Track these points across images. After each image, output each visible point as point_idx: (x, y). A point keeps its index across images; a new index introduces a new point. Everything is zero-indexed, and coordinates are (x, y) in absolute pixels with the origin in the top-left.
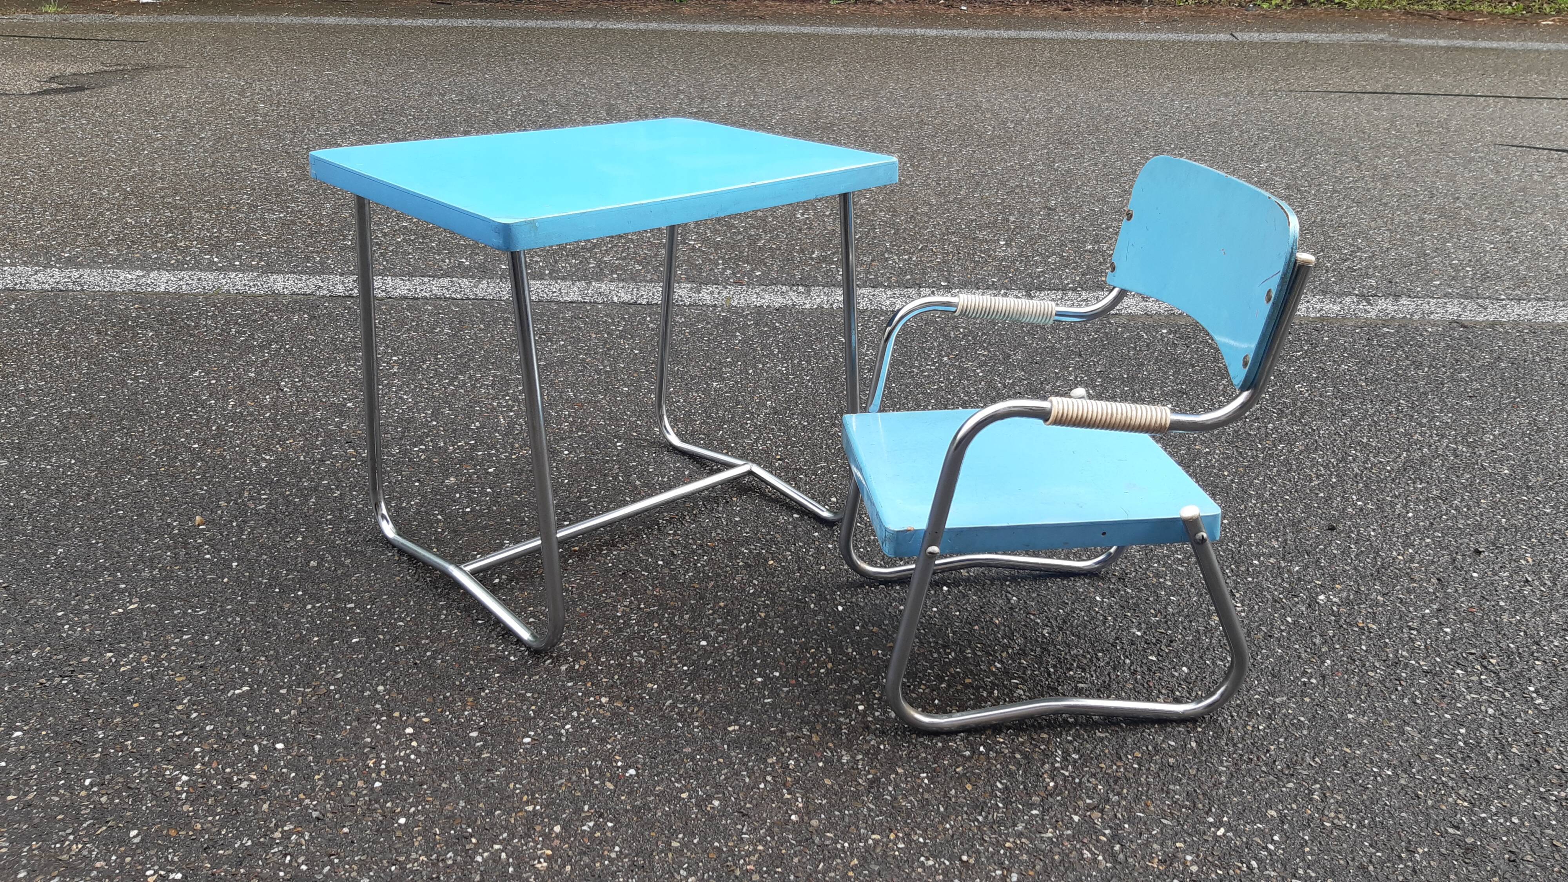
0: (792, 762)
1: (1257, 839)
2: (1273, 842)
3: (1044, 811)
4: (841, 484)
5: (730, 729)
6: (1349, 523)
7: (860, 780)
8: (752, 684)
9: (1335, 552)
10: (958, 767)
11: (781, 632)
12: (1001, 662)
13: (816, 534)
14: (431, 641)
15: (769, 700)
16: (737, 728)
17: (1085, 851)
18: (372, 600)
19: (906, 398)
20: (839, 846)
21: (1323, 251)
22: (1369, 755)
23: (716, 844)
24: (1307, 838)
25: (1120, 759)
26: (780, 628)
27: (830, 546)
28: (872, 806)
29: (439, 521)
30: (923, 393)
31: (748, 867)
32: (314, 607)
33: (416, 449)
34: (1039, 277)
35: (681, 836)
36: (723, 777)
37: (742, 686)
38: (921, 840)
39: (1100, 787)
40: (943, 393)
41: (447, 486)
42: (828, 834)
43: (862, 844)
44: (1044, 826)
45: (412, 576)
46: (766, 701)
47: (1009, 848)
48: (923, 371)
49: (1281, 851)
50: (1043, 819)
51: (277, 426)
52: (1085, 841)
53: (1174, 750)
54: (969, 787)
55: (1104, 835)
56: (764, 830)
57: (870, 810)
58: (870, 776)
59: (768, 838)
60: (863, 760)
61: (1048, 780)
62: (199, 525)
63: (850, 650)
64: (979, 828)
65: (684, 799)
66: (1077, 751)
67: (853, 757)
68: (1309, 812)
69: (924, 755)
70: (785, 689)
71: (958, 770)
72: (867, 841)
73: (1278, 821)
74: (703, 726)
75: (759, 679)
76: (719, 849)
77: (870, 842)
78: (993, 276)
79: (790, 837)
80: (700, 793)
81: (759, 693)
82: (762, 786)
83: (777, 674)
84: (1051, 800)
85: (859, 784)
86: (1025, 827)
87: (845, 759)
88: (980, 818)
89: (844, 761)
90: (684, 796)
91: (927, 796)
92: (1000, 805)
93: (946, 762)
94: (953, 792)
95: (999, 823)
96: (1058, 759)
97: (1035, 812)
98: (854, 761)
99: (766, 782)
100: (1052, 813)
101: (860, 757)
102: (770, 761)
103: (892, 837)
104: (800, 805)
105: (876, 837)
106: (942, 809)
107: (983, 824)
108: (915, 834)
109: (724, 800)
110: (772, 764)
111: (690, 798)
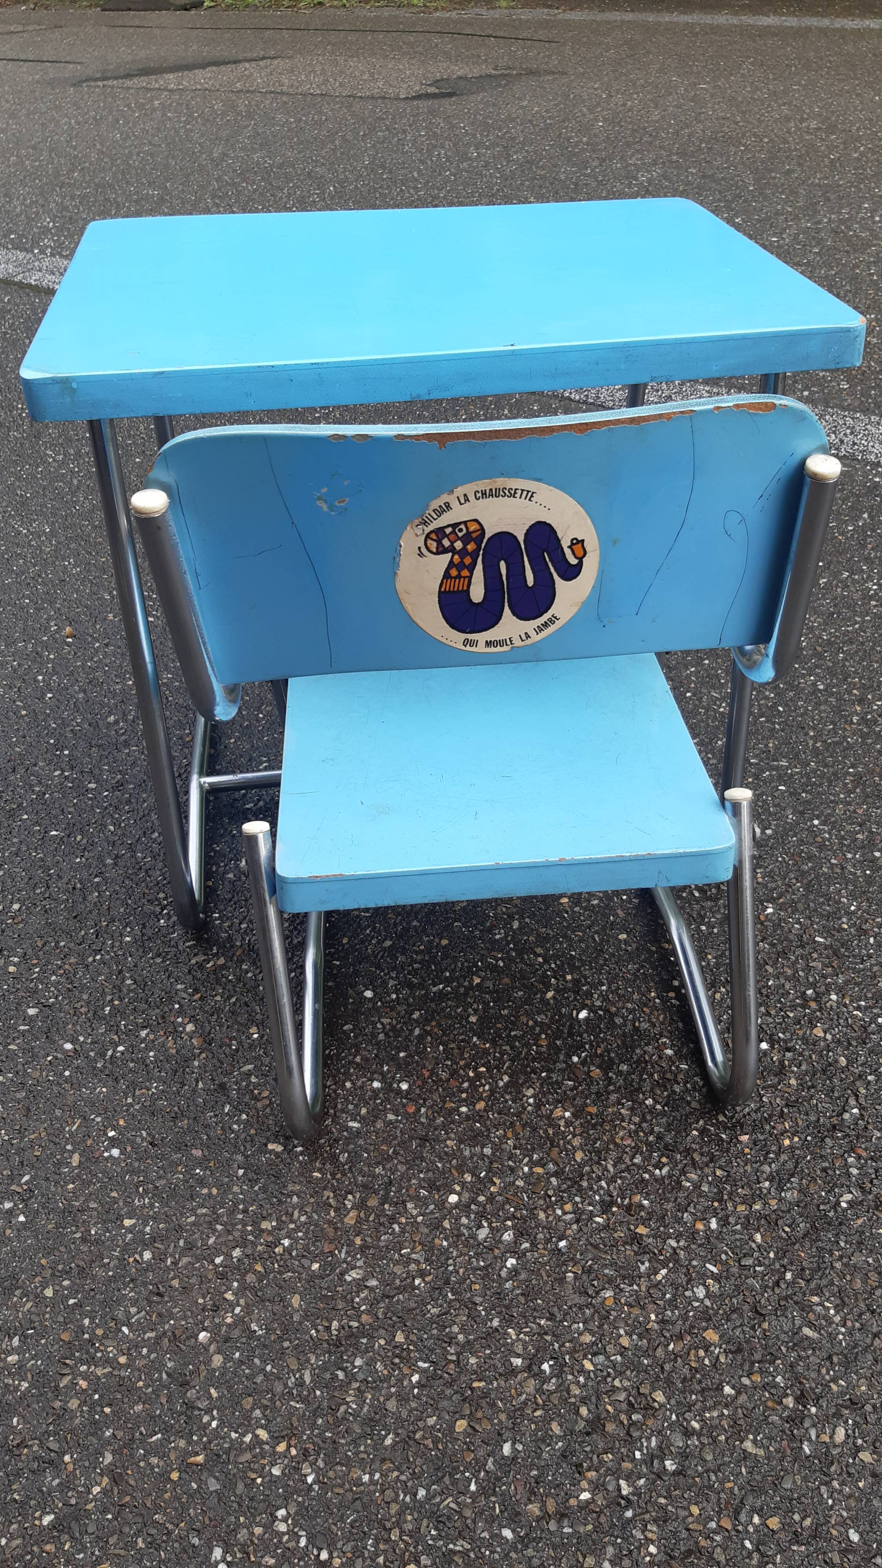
0: (286, 1242)
3: (523, 1541)
7: (335, 1324)
10: (480, 1380)
12: (724, 1222)
16: (280, 1148)
20: (206, 1419)
23: (87, 1322)
25: (737, 1513)
28: (307, 1378)
31: (81, 1382)
36: (192, 1219)
38: (310, 1479)
39: (652, 1549)
42: (212, 1391)
43: (234, 1435)
53: (843, 1552)
54: (462, 1425)
56: (152, 1335)
57: (300, 1384)
58: (355, 1324)
59: (145, 1351)
60: (373, 1290)
61: (584, 1484)
63: (530, 1092)
65: (123, 1227)
66: (684, 1455)
67: (365, 1279)
69: (455, 1329)
70: (391, 1117)
71: (476, 1384)
75: (376, 1084)
76: (82, 1330)
77: (248, 1438)
79: (170, 1365)
80: (148, 1229)
81: (356, 1106)
82: (218, 1260)
83: (404, 1086)
84: (553, 1526)
85: (328, 1329)
86: (464, 1554)
87: (354, 1275)
88: (422, 1493)
89: (348, 1278)
90: (127, 1222)
91: (392, 1405)
92: (473, 1487)
93: (473, 1360)
94: (431, 1421)
95: (439, 1520)
96: (638, 1455)
97: (507, 1533)
98: (360, 1285)
99: (229, 1256)
100: (530, 1552)
101: (373, 1283)
102: (265, 1225)
103: (281, 1447)
104: (229, 1320)
105: (263, 1434)
106: (388, 1441)
107: (417, 1506)
108: (313, 1464)
109: (159, 1257)
110: (263, 1231)
111: (130, 1230)
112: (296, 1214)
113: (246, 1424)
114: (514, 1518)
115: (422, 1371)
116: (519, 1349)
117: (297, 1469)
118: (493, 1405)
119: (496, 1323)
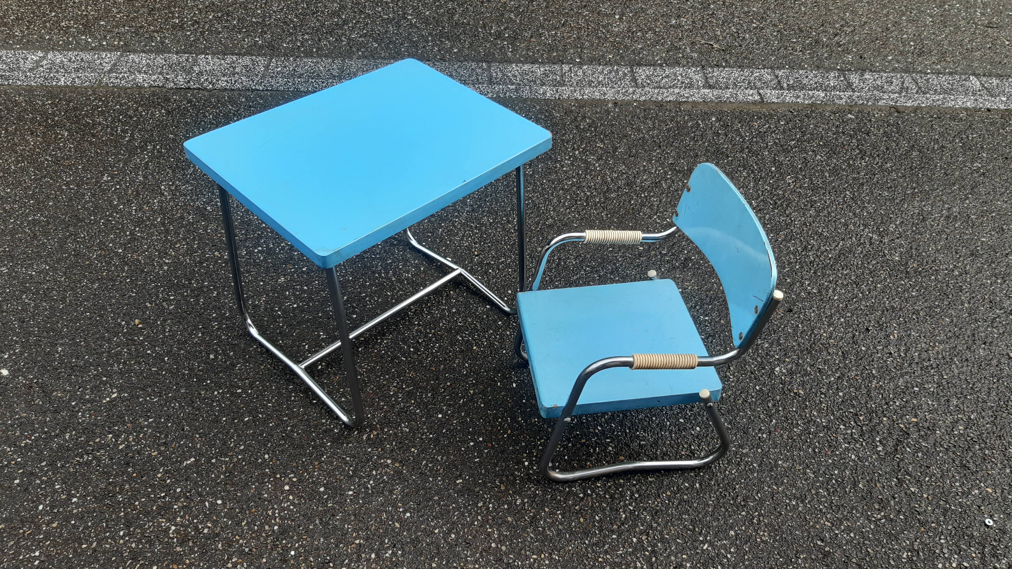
0: (491, 505)
1: (723, 551)
2: (730, 553)
3: (619, 536)
4: (514, 278)
5: (458, 482)
6: (800, 305)
7: (526, 518)
8: (468, 447)
9: (789, 330)
10: (576, 506)
11: (482, 405)
12: (601, 426)
13: (500, 323)
14: (289, 419)
15: (478, 460)
16: (461, 481)
17: (638, 563)
18: (251, 386)
19: (552, 195)
20: (516, 564)
21: (822, 25)
22: (785, 490)
23: (455, 565)
24: (747, 549)
25: (659, 496)
26: (481, 403)
27: (508, 333)
28: (532, 536)
29: (279, 317)
30: (562, 189)
32: (218, 393)
33: (256, 251)
34: (640, 53)
35: (436, 559)
36: (456, 518)
37: (463, 449)
38: (557, 558)
39: (648, 517)
40: (574, 188)
41: (280, 284)
42: (510, 556)
43: (527, 562)
44: (618, 546)
45: (271, 365)
46: (476, 460)
47: (601, 561)
48: (562, 166)
49: (733, 559)
50: (618, 541)
51: (167, 232)
52: (638, 555)
53: (687, 489)
54: (582, 520)
55: (648, 551)
56: (478, 554)
57: (532, 538)
58: (531, 514)
59: (481, 560)
60: (527, 502)
61: (622, 513)
62: (138, 325)
63: (520, 419)
64: (586, 549)
65: (436, 534)
66: (638, 491)
67: (522, 501)
68: (750, 531)
69: (559, 498)
70: (486, 451)
72: (530, 560)
73: (734, 538)
74: (443, 480)
75: (472, 444)
77: (532, 560)
78: (610, 53)
79: (492, 558)
80: (445, 529)
81: (472, 454)
82: (476, 523)
83: (481, 439)
84: (623, 527)
85: (526, 520)
86: (609, 547)
87: (518, 502)
88: (587, 542)
89: (518, 504)
90: (436, 531)
91: (560, 527)
92: (597, 532)
93: (570, 502)
94: (573, 524)
95: (596, 544)
96: (628, 498)
97: (614, 536)
98: (523, 503)
99: (478, 520)
100: (623, 537)
101: (526, 500)
102: (480, 505)
103: (543, 556)
104: (496, 536)
105: (535, 557)
106: (568, 536)
107: (588, 546)
108: (554, 554)
109: (457, 533)
110: (481, 507)
111: (439, 533)
112: (485, 496)
113: (527, 558)
114: (613, 532)
115: (560, 514)
116: (579, 492)
117: (552, 558)
118: (585, 510)
119: (567, 489)
